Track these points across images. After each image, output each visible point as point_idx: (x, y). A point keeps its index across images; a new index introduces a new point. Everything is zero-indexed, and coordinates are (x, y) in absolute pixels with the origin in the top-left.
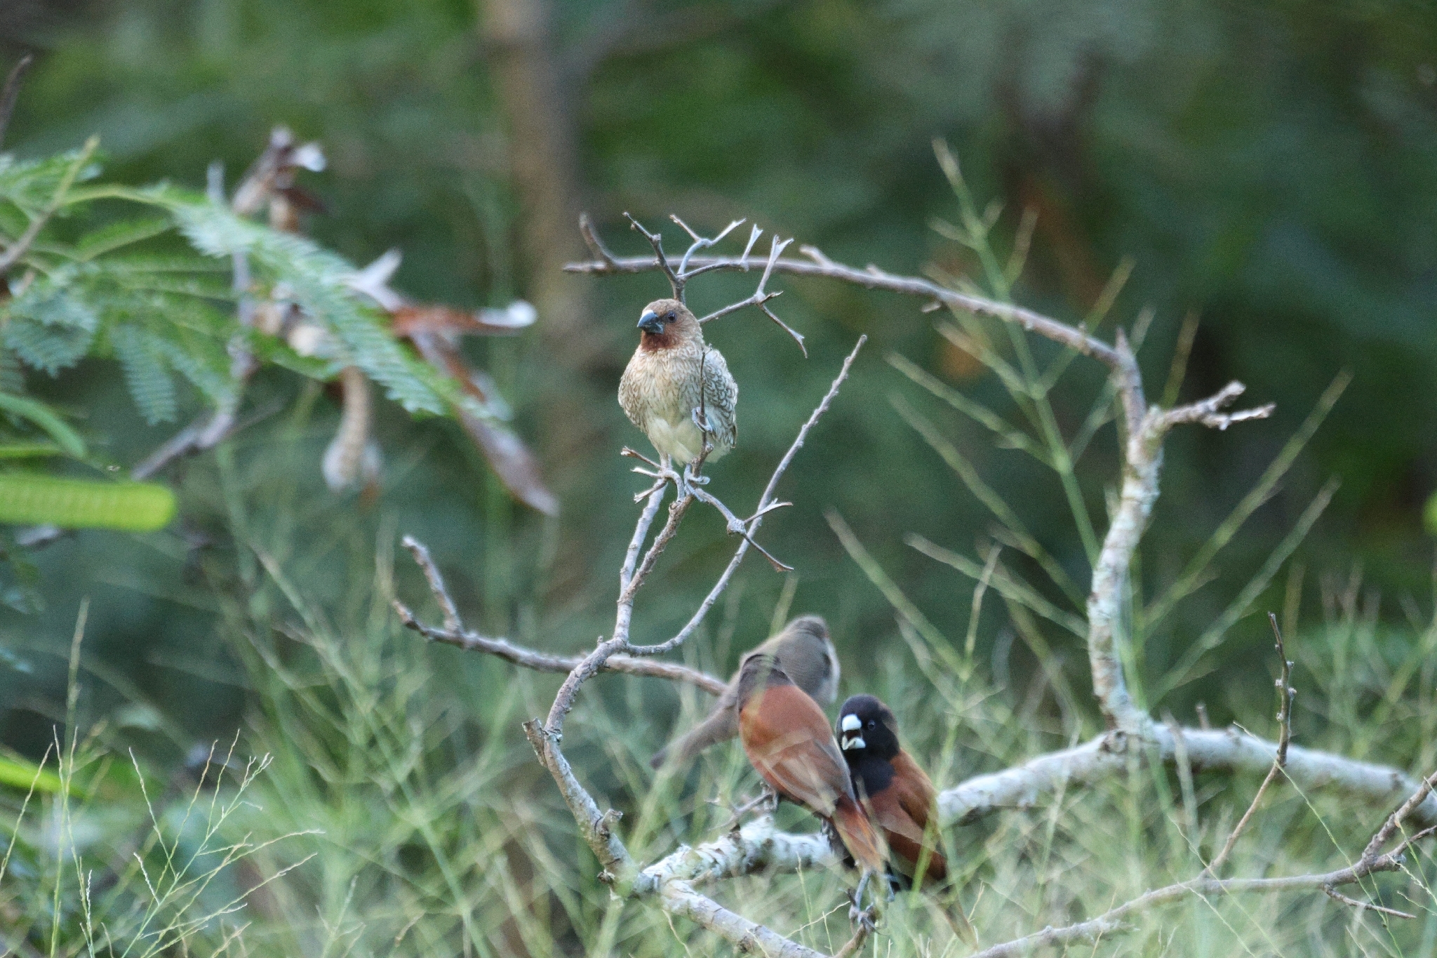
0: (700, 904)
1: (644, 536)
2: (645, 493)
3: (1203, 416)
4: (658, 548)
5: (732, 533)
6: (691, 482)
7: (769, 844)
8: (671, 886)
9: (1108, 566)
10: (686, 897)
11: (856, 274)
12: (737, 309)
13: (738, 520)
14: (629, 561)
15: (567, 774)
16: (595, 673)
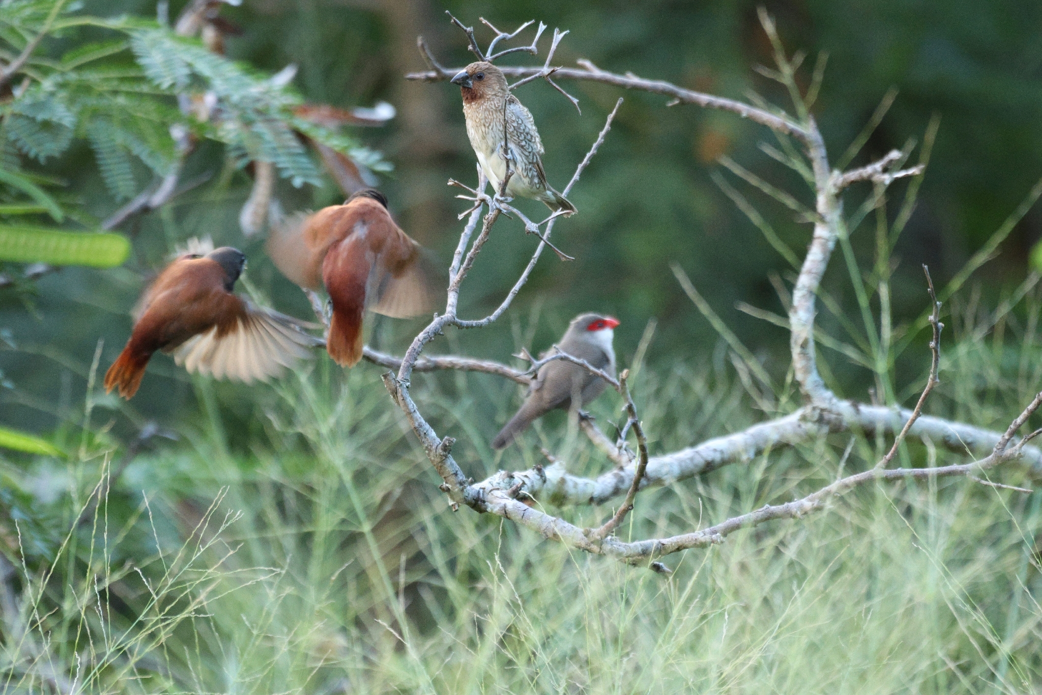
0: (514, 505)
1: (465, 246)
2: (466, 213)
3: (871, 176)
4: (476, 249)
5: (529, 232)
6: (497, 200)
7: (563, 481)
8: (492, 494)
9: (804, 287)
10: (503, 502)
11: (618, 78)
12: (529, 81)
13: (533, 224)
14: (455, 262)
15: (415, 411)
16: (433, 339)
